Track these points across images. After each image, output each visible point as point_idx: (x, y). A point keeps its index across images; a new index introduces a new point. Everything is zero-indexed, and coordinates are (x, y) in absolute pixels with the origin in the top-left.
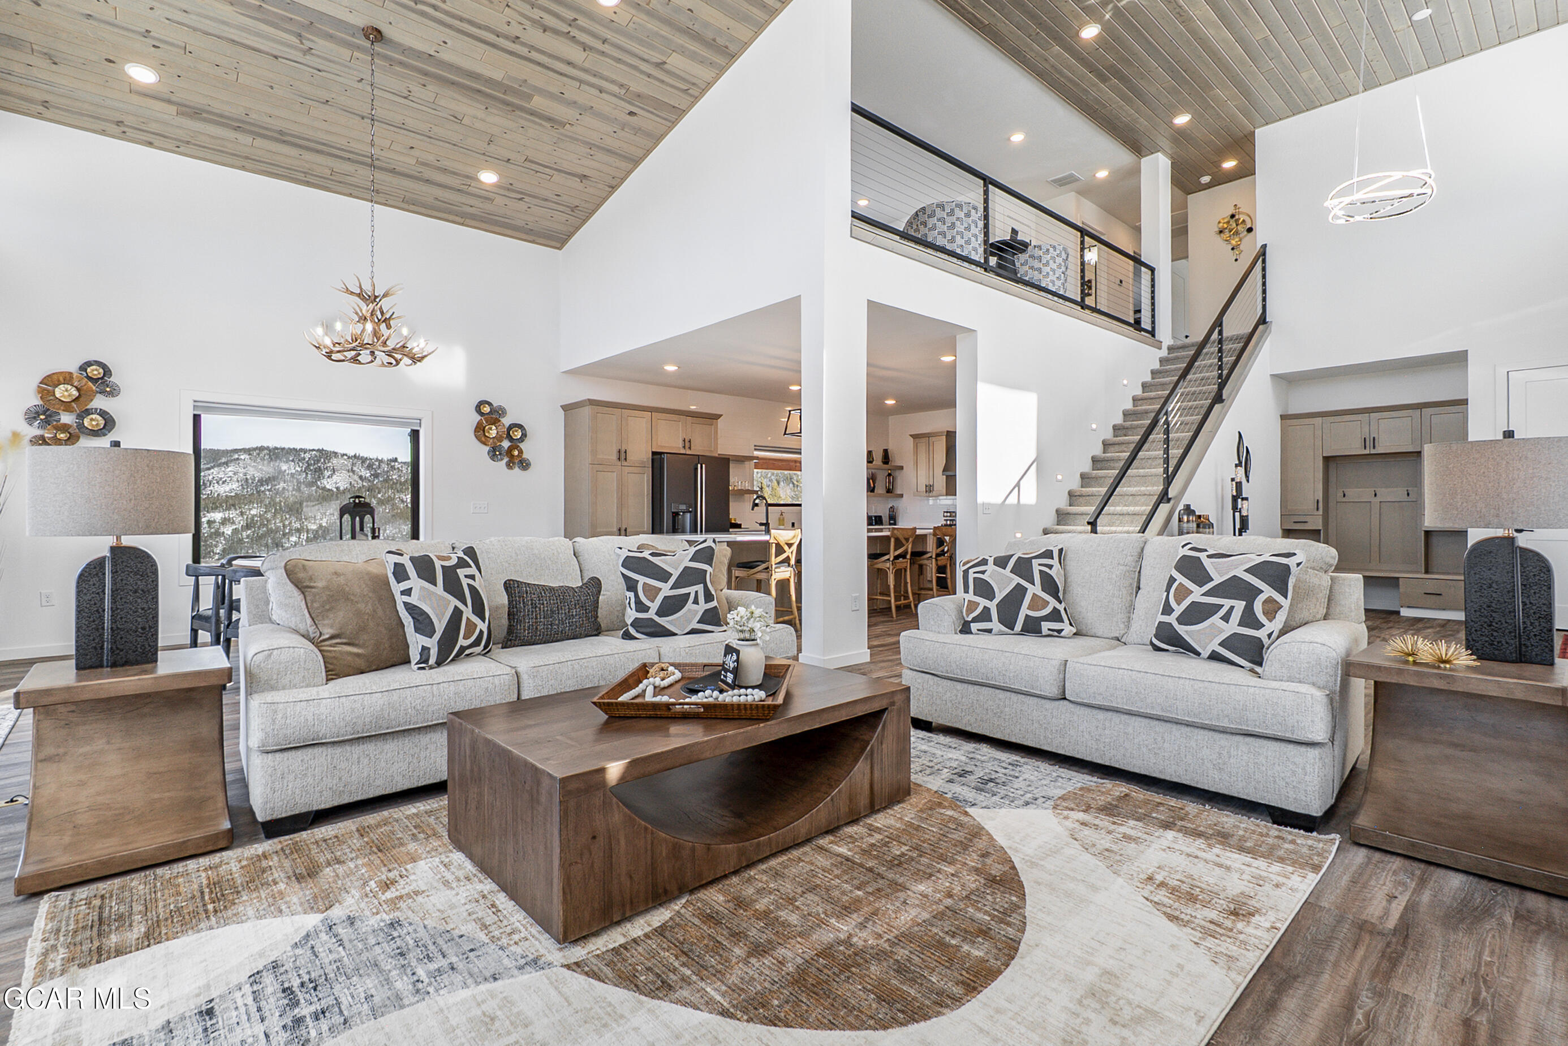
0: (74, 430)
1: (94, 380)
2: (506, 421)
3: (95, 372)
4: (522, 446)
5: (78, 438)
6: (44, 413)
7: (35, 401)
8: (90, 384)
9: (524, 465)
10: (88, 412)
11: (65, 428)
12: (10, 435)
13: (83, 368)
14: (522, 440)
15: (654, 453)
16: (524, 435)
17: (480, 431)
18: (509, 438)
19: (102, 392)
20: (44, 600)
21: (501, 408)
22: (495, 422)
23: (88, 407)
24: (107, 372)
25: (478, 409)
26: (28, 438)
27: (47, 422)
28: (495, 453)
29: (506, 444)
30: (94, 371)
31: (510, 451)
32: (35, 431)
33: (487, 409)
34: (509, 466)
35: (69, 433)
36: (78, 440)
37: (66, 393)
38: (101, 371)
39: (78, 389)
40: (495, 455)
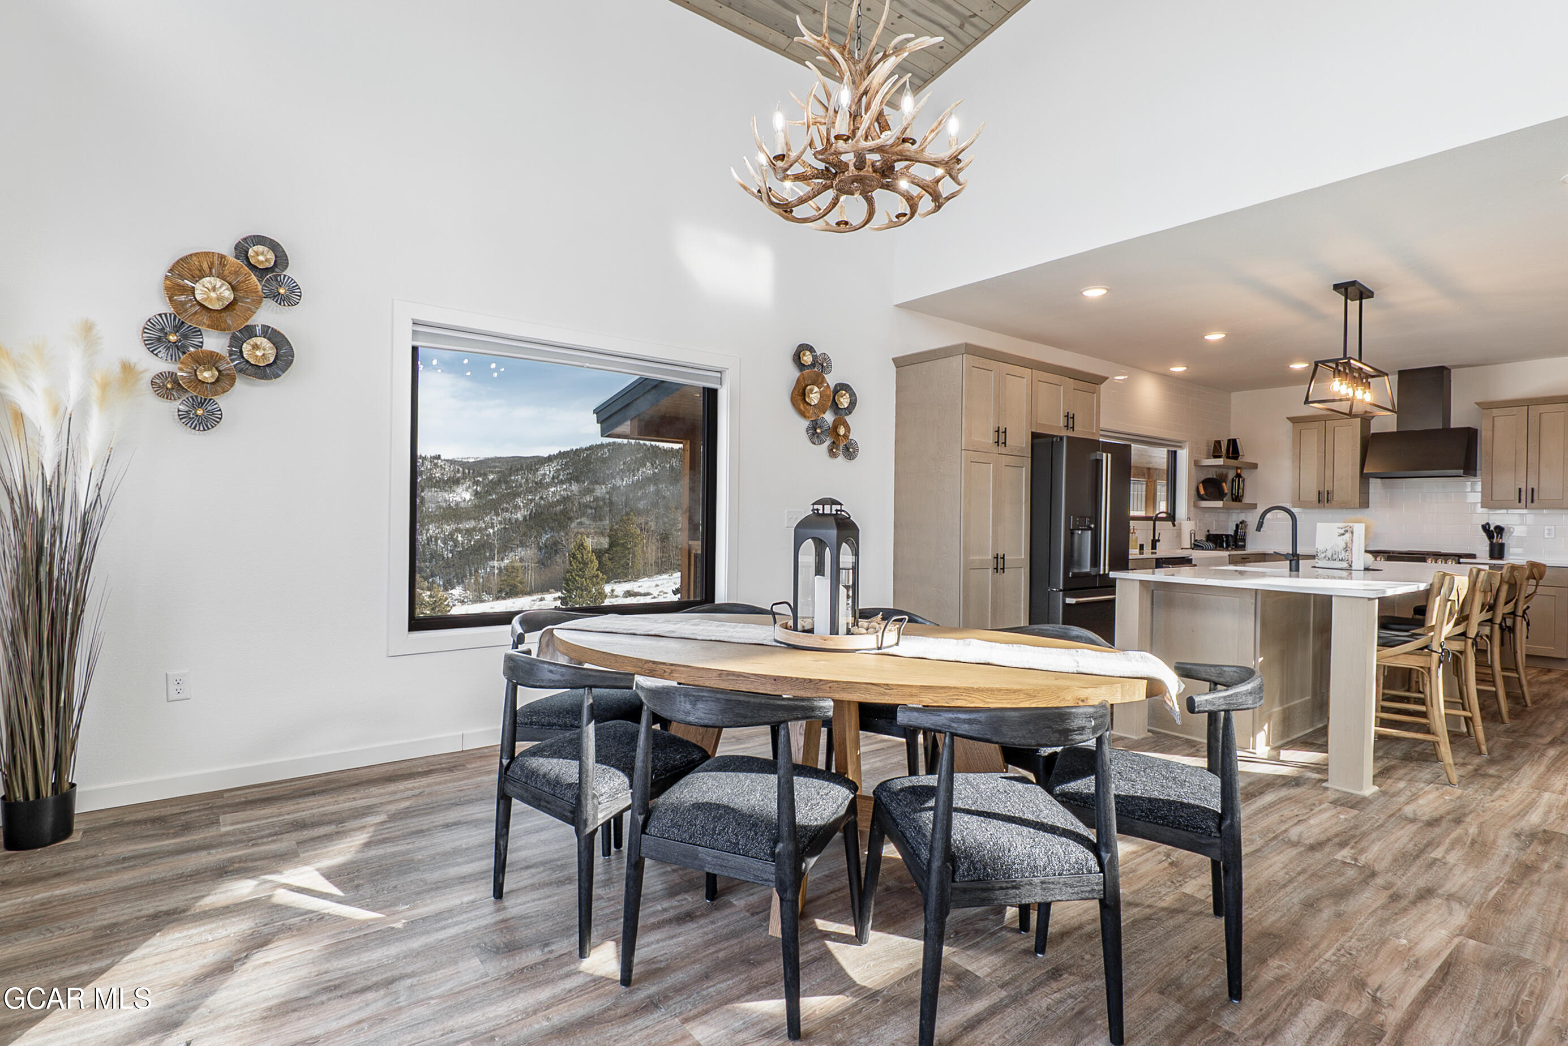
0: (229, 365)
1: (262, 272)
2: (832, 379)
3: (261, 258)
4: (848, 419)
5: (232, 381)
6: (177, 329)
7: (161, 306)
8: (254, 278)
9: (850, 451)
10: (249, 332)
11: (211, 360)
12: (117, 369)
13: (241, 250)
14: (850, 409)
15: (1035, 436)
16: (853, 404)
17: (799, 396)
18: (835, 407)
19: (275, 296)
20: (173, 688)
21: (826, 358)
22: (818, 380)
23: (249, 323)
24: (281, 260)
25: (797, 358)
26: (148, 377)
27: (179, 349)
28: (815, 432)
29: (829, 417)
30: (262, 256)
31: (835, 428)
32: (160, 365)
33: (807, 358)
34: (832, 454)
35: (219, 371)
36: (232, 385)
37: (213, 295)
38: (271, 256)
39: (234, 288)
40: (815, 433)
